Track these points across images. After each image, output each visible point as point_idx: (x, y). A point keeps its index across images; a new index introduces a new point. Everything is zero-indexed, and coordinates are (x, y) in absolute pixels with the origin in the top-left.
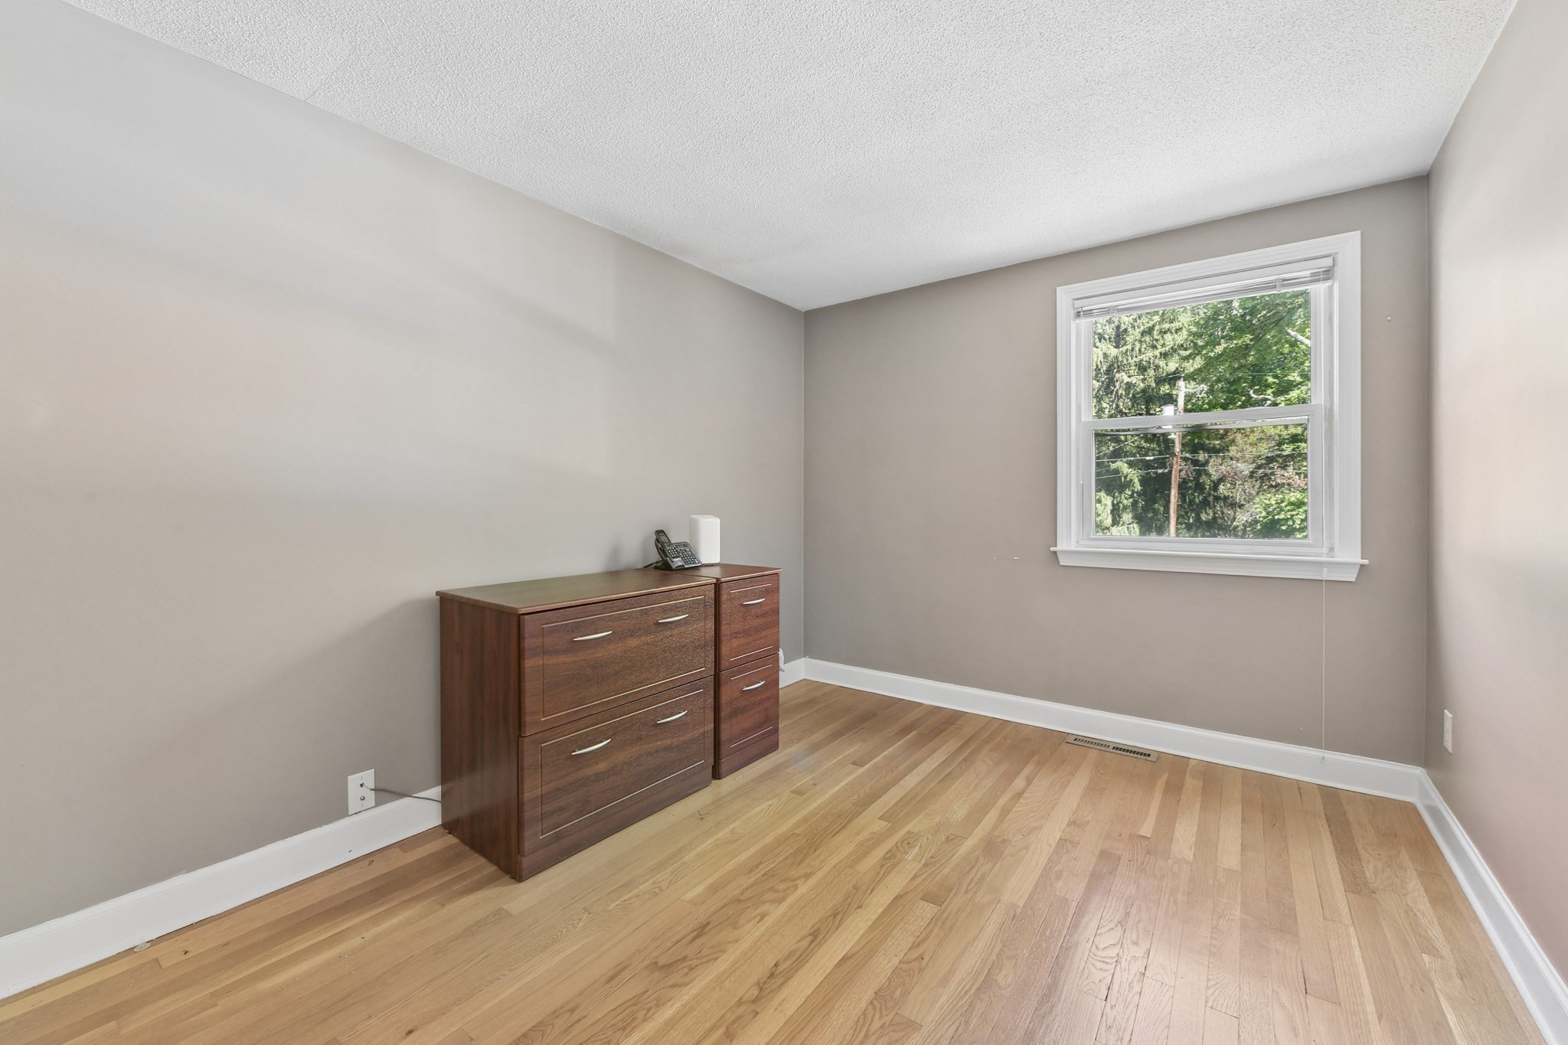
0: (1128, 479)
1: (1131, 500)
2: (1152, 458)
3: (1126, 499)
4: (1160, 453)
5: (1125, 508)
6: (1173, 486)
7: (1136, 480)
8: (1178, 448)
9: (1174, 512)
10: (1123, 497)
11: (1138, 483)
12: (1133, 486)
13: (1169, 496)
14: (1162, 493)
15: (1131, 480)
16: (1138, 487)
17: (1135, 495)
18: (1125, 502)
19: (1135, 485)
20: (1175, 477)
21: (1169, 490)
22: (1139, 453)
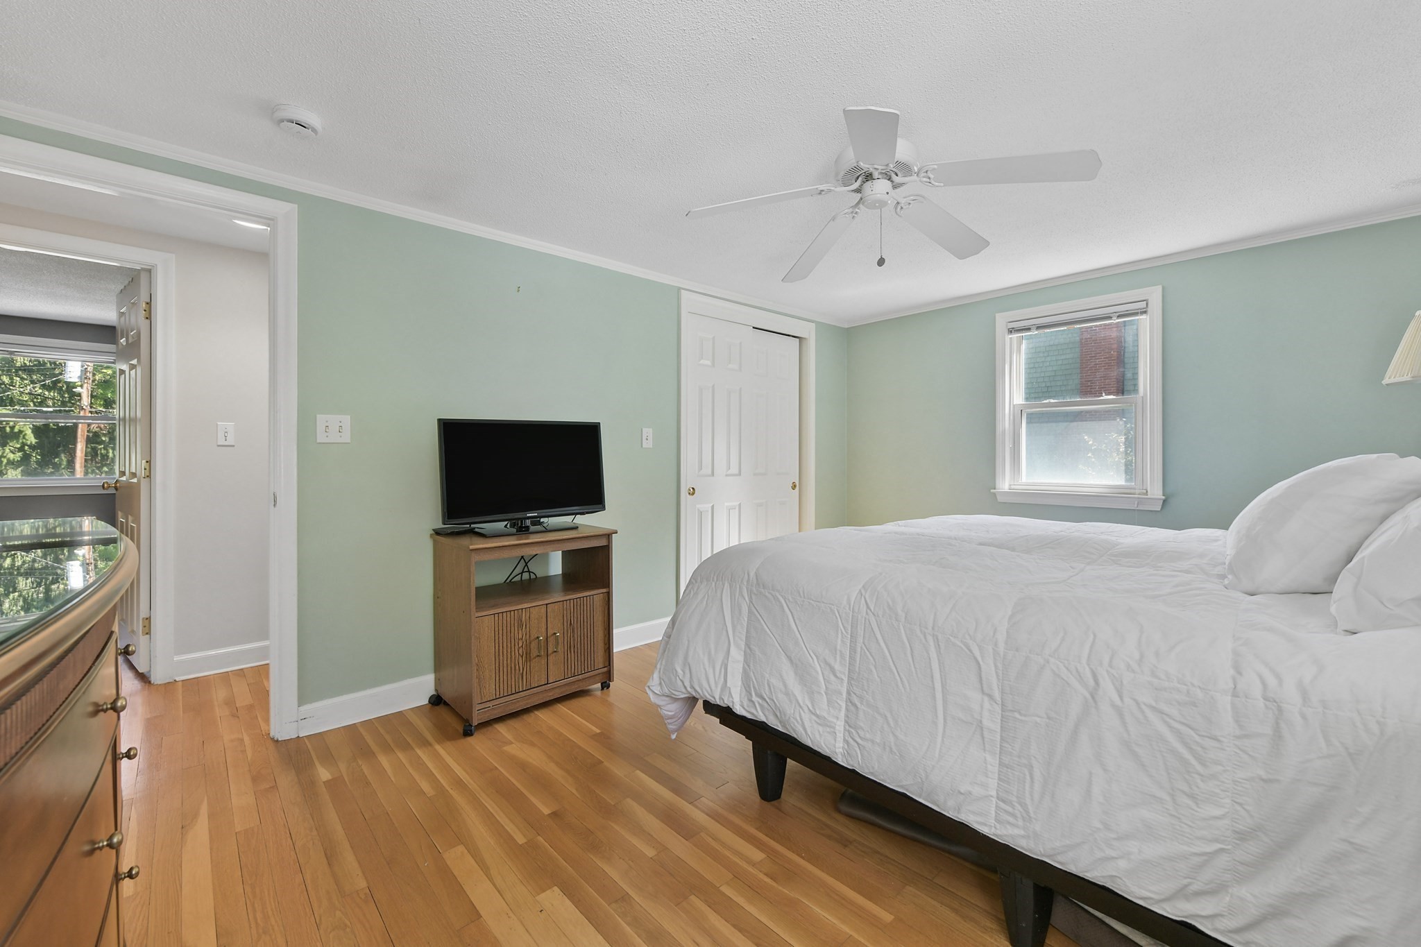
0: (16, 430)
1: (20, 454)
2: (51, 409)
3: (11, 452)
4: (64, 404)
5: (10, 463)
6: (79, 440)
7: (29, 432)
8: (86, 401)
9: (81, 467)
10: (7, 451)
11: (32, 435)
12: (24, 438)
13: (74, 450)
14: (66, 446)
15: (20, 432)
16: (31, 439)
17: (26, 448)
18: (11, 456)
19: (27, 437)
20: (82, 431)
21: (75, 443)
22: (32, 401)
